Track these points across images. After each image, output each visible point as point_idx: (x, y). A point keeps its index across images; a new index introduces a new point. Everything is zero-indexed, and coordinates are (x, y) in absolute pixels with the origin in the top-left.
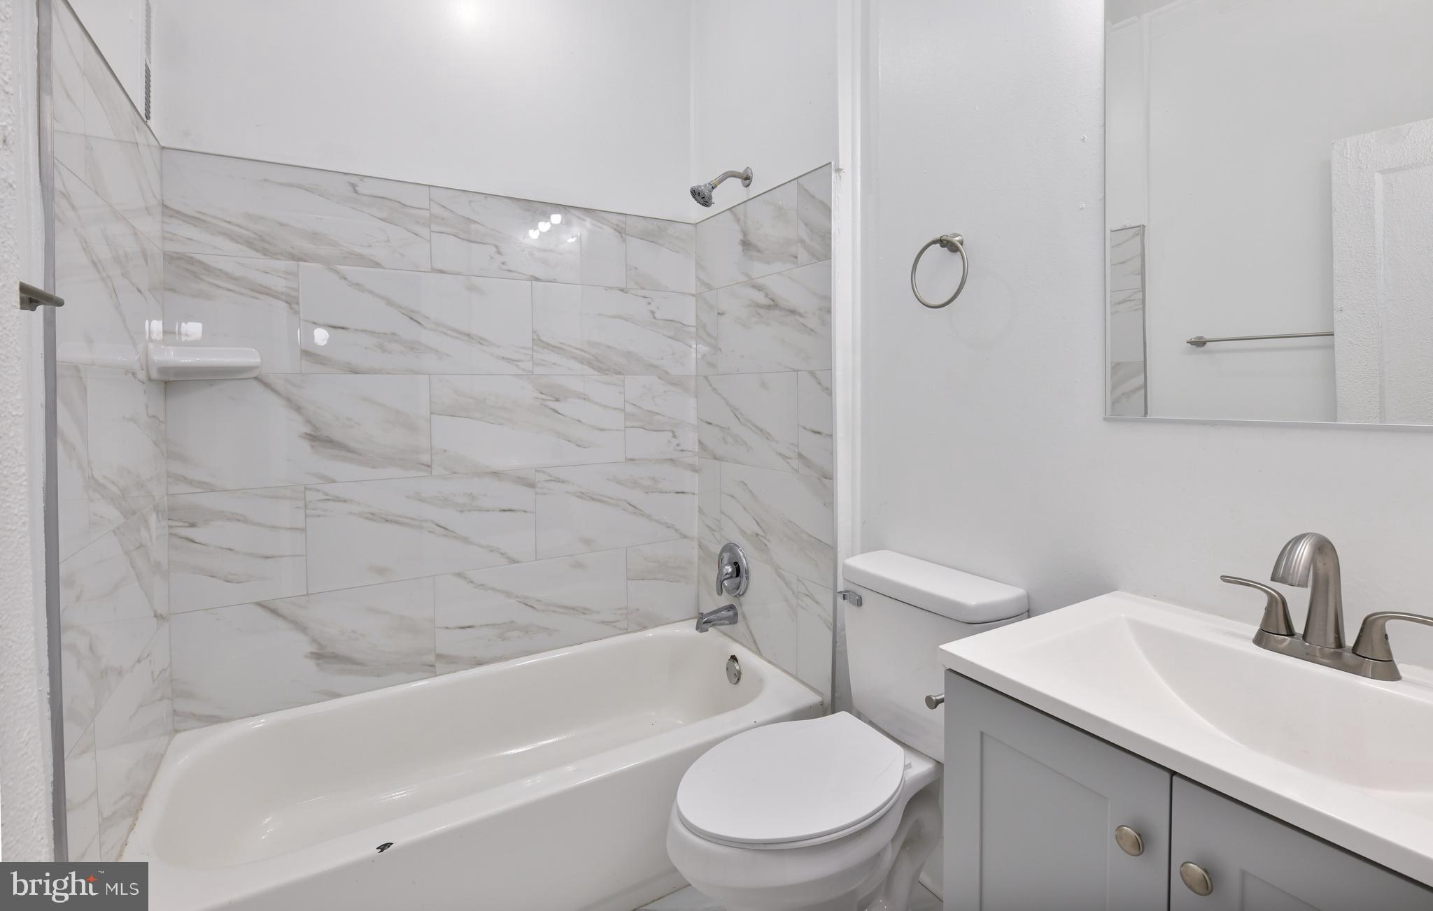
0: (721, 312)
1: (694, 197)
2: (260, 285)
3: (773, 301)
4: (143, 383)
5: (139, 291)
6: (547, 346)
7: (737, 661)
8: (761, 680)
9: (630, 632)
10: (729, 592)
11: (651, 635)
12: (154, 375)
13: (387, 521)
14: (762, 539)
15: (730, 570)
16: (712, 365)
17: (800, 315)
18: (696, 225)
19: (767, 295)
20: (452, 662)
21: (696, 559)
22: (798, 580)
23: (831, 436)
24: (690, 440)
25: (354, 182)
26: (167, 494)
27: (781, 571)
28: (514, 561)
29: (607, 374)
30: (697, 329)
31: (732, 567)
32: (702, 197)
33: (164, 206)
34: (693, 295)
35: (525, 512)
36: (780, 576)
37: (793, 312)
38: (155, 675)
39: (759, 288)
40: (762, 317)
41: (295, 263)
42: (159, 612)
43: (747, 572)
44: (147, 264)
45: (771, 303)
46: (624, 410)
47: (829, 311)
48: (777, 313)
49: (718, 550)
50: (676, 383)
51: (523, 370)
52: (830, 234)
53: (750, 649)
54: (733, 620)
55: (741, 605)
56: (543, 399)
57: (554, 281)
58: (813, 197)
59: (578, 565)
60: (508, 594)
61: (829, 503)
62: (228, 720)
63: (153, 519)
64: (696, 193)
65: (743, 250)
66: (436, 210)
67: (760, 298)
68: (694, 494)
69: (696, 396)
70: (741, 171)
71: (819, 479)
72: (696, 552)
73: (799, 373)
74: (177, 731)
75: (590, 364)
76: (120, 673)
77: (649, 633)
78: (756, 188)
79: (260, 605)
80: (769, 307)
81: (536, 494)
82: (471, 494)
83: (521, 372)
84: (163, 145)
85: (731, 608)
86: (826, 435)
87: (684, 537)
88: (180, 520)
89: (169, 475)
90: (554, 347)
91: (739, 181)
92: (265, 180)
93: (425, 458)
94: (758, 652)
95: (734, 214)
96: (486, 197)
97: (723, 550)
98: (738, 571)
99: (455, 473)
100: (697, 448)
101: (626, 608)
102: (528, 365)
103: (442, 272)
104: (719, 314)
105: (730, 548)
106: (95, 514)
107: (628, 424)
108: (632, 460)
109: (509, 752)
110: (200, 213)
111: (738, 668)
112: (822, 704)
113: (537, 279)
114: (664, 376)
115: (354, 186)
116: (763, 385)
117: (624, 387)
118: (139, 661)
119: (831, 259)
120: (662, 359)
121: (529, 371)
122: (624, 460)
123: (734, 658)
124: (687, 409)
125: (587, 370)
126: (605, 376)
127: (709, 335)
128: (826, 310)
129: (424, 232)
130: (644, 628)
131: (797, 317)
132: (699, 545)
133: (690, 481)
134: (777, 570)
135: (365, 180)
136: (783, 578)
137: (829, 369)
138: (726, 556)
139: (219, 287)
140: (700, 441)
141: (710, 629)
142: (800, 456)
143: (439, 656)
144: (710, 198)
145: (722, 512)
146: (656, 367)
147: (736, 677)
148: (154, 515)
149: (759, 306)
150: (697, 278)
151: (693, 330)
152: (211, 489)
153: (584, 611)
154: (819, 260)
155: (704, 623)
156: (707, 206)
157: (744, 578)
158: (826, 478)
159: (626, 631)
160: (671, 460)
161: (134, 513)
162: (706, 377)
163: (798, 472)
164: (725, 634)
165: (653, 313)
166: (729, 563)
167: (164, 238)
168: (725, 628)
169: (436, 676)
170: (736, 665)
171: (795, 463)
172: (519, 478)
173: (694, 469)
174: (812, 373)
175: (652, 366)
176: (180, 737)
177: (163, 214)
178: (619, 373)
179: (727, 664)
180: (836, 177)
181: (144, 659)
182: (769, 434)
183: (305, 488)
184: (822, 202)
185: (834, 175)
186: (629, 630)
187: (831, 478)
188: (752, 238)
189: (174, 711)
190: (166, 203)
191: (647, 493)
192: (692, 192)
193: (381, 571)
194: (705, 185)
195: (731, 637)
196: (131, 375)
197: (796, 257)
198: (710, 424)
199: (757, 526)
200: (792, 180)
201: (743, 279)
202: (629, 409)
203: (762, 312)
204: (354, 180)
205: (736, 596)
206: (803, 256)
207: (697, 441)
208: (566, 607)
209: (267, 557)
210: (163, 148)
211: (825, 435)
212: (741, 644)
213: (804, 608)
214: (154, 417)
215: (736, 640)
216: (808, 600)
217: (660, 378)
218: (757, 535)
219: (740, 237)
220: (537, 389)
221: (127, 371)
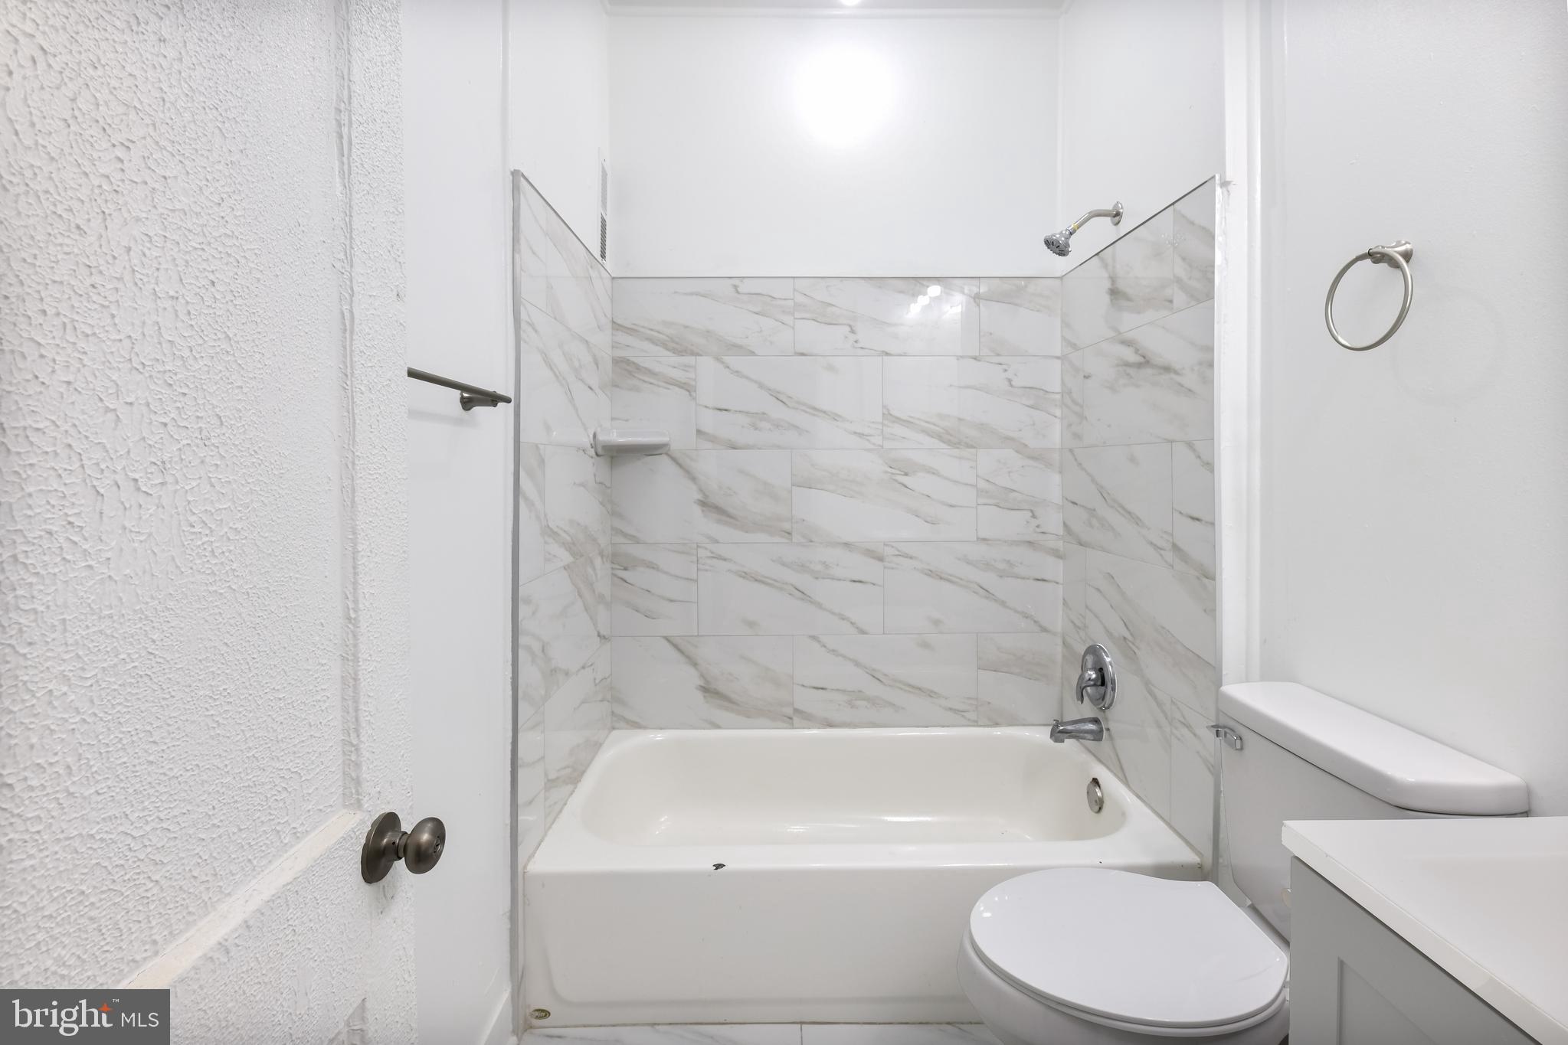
0: (1086, 375)
1: (1049, 248)
2: (671, 378)
3: (1144, 357)
4: (592, 457)
5: (591, 388)
6: (898, 420)
7: (1099, 786)
8: (1124, 814)
9: (980, 726)
10: (1092, 700)
11: (999, 733)
12: (600, 451)
13: (756, 580)
14: (1130, 644)
15: (1094, 676)
16: (1077, 436)
17: (1176, 373)
18: (1061, 278)
19: (1137, 351)
20: (808, 719)
21: (1059, 658)
22: (1172, 701)
23: (1213, 524)
24: (1053, 522)
25: (736, 283)
26: (611, 543)
27: (1153, 688)
28: (863, 632)
29: (958, 448)
30: (1062, 396)
31: (1096, 673)
32: (1058, 247)
33: (613, 322)
34: (1058, 358)
35: (874, 584)
36: (1151, 693)
37: (1167, 369)
38: (597, 681)
39: (1127, 343)
40: (1131, 377)
41: (694, 357)
42: (603, 633)
43: (1113, 682)
44: (598, 368)
45: (1142, 360)
46: (976, 486)
47: (1211, 365)
48: (1149, 371)
49: (1082, 650)
50: (1038, 457)
51: (874, 444)
52: (1213, 266)
53: (1116, 775)
54: (1097, 736)
55: (1106, 719)
56: (893, 474)
57: (905, 355)
58: (1192, 223)
59: (925, 645)
60: (857, 664)
61: (1210, 608)
62: (645, 728)
63: (598, 561)
64: (1050, 244)
65: (1111, 300)
66: (800, 299)
67: (1130, 355)
68: (1057, 583)
69: (1060, 472)
70: (1110, 208)
71: (1198, 578)
72: (1059, 649)
73: (1174, 444)
74: (614, 728)
75: (940, 438)
76: (567, 674)
77: (998, 732)
78: (1126, 224)
79: (667, 639)
80: (1139, 365)
81: (885, 568)
82: (825, 562)
83: (872, 447)
84: (613, 275)
85: (1096, 721)
86: (1207, 522)
87: (1044, 630)
88: (619, 564)
89: (613, 528)
90: (904, 421)
91: (1108, 219)
92: (675, 292)
93: (787, 526)
94: (1126, 782)
95: (1102, 260)
96: (841, 281)
97: (1088, 652)
98: (1102, 680)
99: (811, 541)
100: (1061, 532)
101: (977, 699)
102: (878, 440)
103: (803, 354)
104: (1085, 377)
105: (1094, 651)
106: (550, 554)
107: (980, 501)
108: (984, 540)
109: (889, 819)
110: (634, 324)
111: (1099, 794)
112: (1200, 867)
113: (887, 354)
114: (1021, 449)
115: (735, 287)
116: (1133, 459)
117: (976, 461)
118: (583, 668)
119: (1213, 298)
120: (1020, 430)
121: (879, 445)
122: (975, 539)
123: (1095, 782)
124: (1052, 486)
125: (935, 443)
126: (956, 450)
127: (1074, 402)
128: (1207, 362)
129: (788, 319)
130: (996, 724)
131: (1173, 376)
132: (1064, 643)
133: (1053, 568)
134: (1147, 684)
135: (745, 280)
136: (1155, 698)
137: (1210, 439)
138: (1090, 659)
139: (644, 381)
140: (1064, 523)
141: (1066, 740)
142: (1175, 548)
143: (796, 711)
144: (1067, 245)
145: (1087, 607)
146: (1012, 439)
147: (1099, 805)
148: (599, 558)
149: (1127, 364)
150: (1063, 338)
151: (1058, 397)
152: (636, 541)
153: (931, 694)
154: (1199, 301)
155: (1059, 733)
156: (1064, 255)
157: (1109, 689)
158: (1207, 578)
159: (976, 724)
160: (1029, 542)
161: (582, 556)
162: (1071, 451)
163: (1173, 567)
164: (1090, 751)
165: (1010, 381)
166: (1093, 669)
167: (613, 347)
168: (1090, 744)
169: (793, 728)
170: (1097, 790)
171: (1169, 556)
172: (868, 550)
173: (1057, 554)
174: (1190, 445)
175: (1008, 438)
176: (615, 733)
177: (613, 328)
178: (972, 447)
179: (1088, 787)
180: (1223, 193)
181: (588, 667)
182: (1138, 518)
183: (698, 546)
184: (1204, 228)
185: (1218, 190)
186: (979, 724)
187: (1214, 579)
188: (1121, 285)
189: (613, 712)
190: (615, 320)
191: (1001, 577)
192: (1046, 243)
193: (751, 624)
194: (1061, 233)
195: (1095, 756)
196: (581, 451)
197: (1171, 301)
198: (1076, 504)
199: (1125, 628)
200: (1167, 208)
201: (1113, 334)
202: (982, 484)
203: (1131, 371)
204: (737, 282)
205: (1101, 708)
206: (1180, 298)
207: (1062, 524)
208: (913, 687)
209: (671, 601)
210: (613, 278)
211: (1205, 521)
212: (1108, 768)
213: (1179, 739)
214: (600, 483)
215: (1100, 761)
216: (1185, 731)
217: (1017, 452)
218: (1125, 638)
219: (1107, 285)
220: (886, 463)
221: (579, 449)
